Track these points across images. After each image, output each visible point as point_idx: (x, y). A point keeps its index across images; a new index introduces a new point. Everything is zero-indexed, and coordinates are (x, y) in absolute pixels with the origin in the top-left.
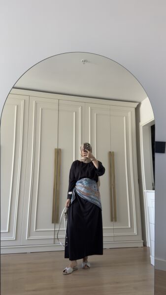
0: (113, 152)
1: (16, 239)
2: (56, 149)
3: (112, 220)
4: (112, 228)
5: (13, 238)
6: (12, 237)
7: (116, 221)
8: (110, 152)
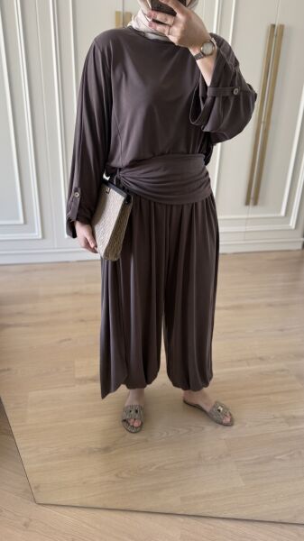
0: (282, 27)
1: (43, 237)
2: (117, 13)
3: (247, 203)
4: (245, 216)
5: (38, 234)
6: (34, 232)
7: (255, 203)
8: (274, 26)
